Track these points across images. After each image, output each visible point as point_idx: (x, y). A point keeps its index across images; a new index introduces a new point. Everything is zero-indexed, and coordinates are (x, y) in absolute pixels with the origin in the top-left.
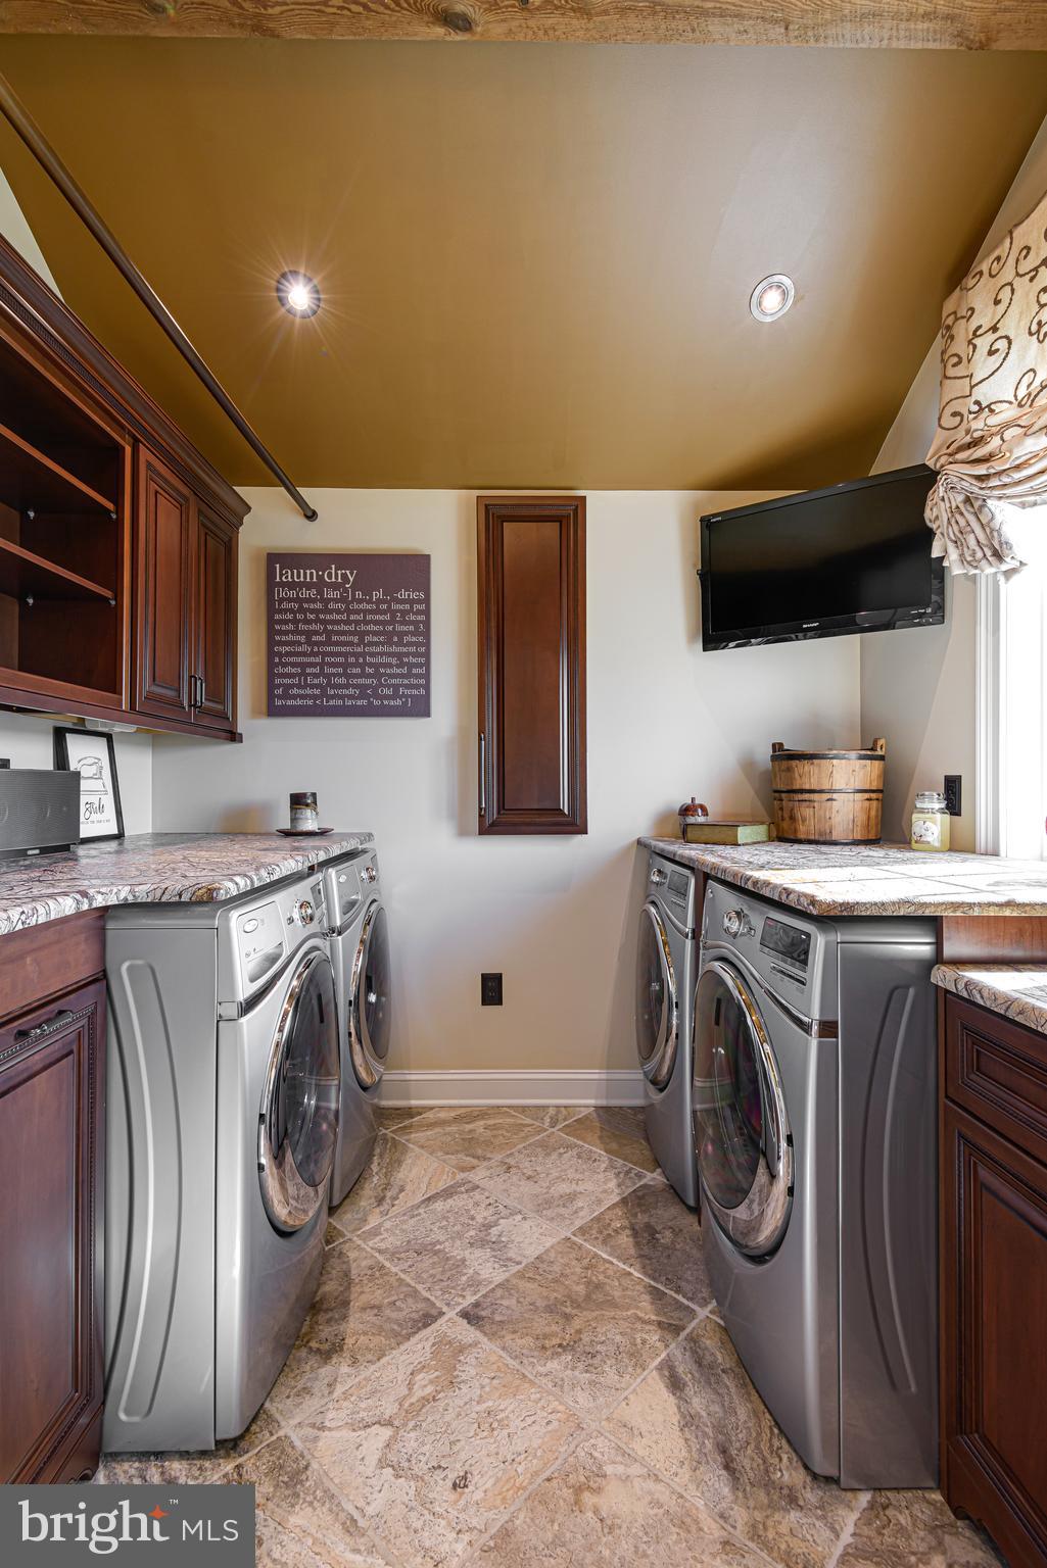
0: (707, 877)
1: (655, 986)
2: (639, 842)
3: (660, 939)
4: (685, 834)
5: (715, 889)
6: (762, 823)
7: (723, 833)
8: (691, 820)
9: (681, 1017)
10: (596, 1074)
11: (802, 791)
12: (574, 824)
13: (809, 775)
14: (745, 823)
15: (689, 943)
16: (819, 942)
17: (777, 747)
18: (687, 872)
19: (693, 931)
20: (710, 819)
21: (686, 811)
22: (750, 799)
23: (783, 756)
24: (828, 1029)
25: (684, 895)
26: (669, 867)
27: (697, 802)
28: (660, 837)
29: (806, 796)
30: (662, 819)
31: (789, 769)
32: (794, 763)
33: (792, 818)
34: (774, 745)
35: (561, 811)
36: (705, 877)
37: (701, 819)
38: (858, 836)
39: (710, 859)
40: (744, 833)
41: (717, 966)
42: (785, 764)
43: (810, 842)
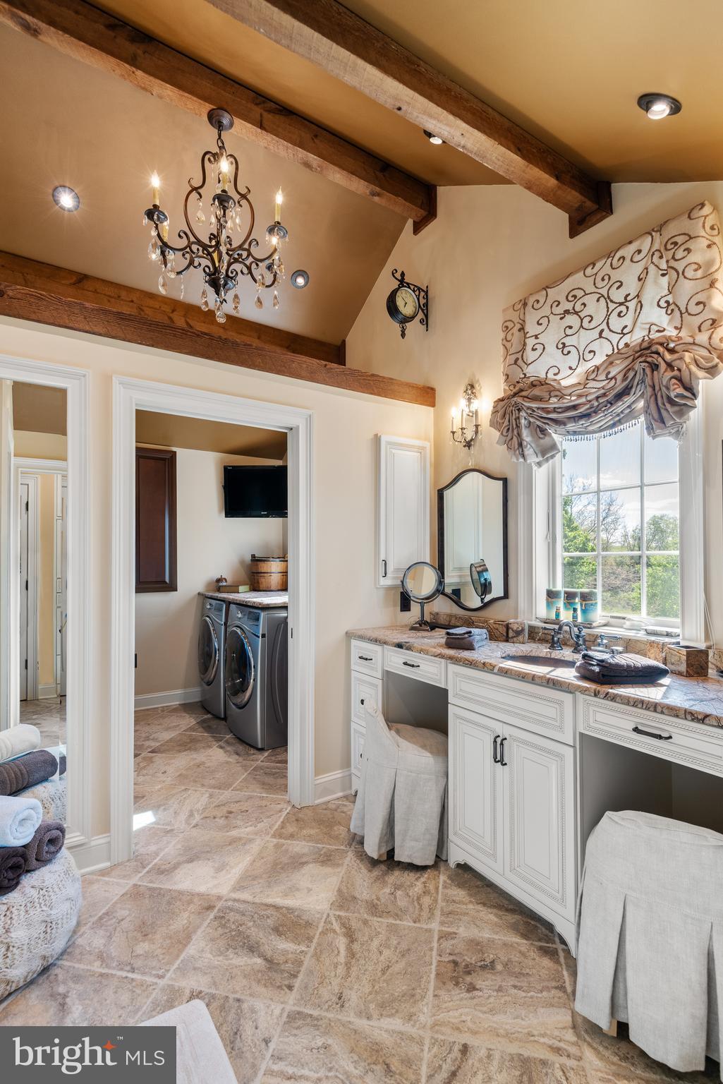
0: (230, 603)
1: (207, 649)
2: (199, 594)
3: (212, 629)
4: (219, 590)
5: (232, 606)
6: (247, 584)
7: (234, 589)
8: (221, 584)
9: (220, 656)
10: (179, 692)
11: (261, 573)
12: (172, 587)
13: (264, 567)
14: (242, 585)
15: (223, 627)
16: (263, 615)
17: (253, 556)
18: (222, 603)
19: (225, 623)
20: (228, 584)
21: (219, 580)
22: (243, 575)
23: (255, 560)
24: (263, 636)
25: (221, 611)
26: (214, 602)
27: (223, 577)
28: (208, 591)
29: (262, 575)
30: (209, 585)
31: (257, 565)
32: (259, 563)
33: (258, 582)
34: (252, 555)
35: (165, 582)
36: (229, 603)
37: (224, 584)
38: (279, 588)
39: (231, 597)
40: (241, 588)
41: (235, 629)
42: (255, 562)
43: (264, 591)
